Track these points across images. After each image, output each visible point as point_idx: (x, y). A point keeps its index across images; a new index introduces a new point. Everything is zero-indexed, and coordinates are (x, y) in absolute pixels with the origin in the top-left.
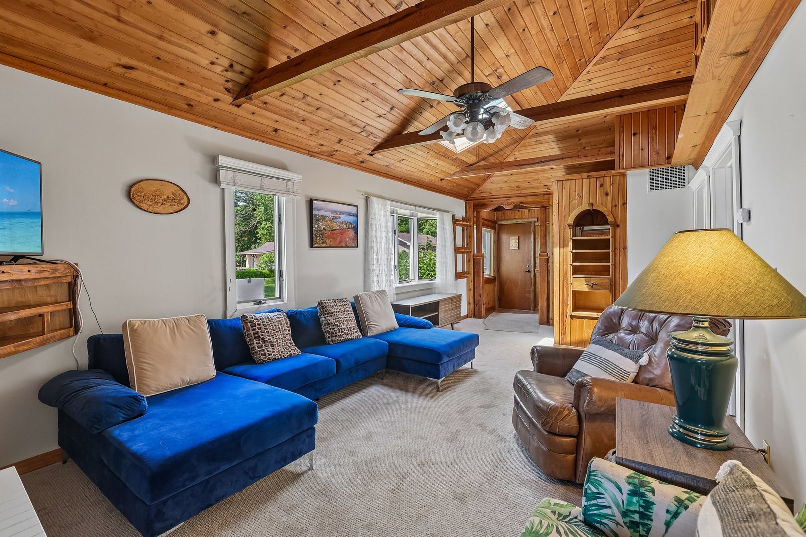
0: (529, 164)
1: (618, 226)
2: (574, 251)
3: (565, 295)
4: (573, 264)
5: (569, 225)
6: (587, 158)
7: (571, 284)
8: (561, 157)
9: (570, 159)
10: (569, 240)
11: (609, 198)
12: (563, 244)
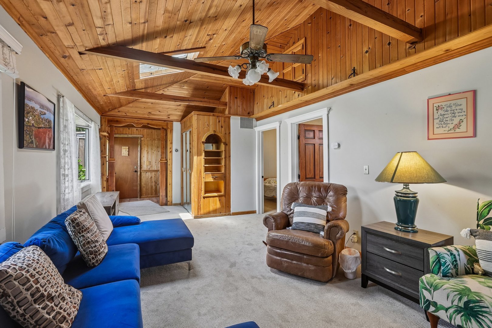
0: (181, 100)
1: (227, 145)
2: (205, 158)
3: (200, 185)
4: (205, 165)
5: (203, 142)
6: (215, 104)
7: (204, 178)
8: (200, 100)
9: (205, 103)
10: (203, 151)
11: (223, 129)
12: (199, 154)
